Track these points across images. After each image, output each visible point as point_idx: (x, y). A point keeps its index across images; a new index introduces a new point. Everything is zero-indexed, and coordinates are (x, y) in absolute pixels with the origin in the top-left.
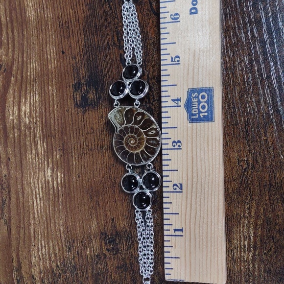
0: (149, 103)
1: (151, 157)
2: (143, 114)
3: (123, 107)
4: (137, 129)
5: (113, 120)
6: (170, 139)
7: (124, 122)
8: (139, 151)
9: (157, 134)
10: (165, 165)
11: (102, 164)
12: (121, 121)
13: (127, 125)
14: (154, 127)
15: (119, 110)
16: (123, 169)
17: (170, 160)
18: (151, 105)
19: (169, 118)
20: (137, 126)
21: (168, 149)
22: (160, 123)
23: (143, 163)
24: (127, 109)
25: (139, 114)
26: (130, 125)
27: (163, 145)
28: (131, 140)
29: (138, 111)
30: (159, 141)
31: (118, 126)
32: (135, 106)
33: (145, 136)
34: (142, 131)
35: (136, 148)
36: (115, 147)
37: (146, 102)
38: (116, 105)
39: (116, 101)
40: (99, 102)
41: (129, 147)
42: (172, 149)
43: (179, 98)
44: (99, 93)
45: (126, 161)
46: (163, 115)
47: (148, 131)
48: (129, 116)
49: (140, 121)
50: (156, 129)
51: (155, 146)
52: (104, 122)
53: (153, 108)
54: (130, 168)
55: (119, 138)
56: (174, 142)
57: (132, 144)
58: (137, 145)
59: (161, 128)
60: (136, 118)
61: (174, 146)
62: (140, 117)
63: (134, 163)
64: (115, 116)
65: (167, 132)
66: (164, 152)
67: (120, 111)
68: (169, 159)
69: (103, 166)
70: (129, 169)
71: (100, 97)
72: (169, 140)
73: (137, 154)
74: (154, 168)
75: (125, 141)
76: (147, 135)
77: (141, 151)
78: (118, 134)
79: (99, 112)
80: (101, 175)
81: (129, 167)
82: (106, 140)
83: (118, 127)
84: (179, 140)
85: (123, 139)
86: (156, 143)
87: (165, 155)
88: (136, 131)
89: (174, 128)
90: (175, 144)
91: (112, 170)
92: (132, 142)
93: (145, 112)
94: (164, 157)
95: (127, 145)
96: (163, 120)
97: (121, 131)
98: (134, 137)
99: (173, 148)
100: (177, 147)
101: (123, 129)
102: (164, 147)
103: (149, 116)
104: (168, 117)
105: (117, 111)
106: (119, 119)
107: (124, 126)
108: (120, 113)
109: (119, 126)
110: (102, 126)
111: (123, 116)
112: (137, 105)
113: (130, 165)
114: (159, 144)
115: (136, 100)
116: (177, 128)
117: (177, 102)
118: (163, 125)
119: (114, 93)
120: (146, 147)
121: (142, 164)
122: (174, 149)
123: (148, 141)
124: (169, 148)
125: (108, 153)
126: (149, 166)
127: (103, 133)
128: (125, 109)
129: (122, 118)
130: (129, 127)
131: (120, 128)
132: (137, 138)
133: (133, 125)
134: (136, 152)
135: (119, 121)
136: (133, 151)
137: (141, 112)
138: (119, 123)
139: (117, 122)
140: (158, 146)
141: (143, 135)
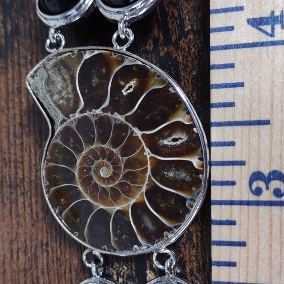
0: (167, 42)
1: (169, 230)
2: (142, 74)
3: (76, 50)
4: (121, 128)
5: (40, 96)
6: (242, 163)
7: (77, 101)
8: (126, 205)
9: (193, 145)
10: (219, 264)
11: (11, 242)
12: (68, 100)
13: (88, 113)
14: (181, 118)
15: (62, 61)
16: (75, 262)
17: (242, 244)
18: (172, 48)
19: (239, 89)
20: (120, 118)
21: (232, 203)
22: (204, 106)
23: (143, 248)
24: (87, 56)
25: (128, 73)
26: (99, 111)
27: (213, 188)
28: (99, 166)
29: (127, 63)
30: (198, 172)
31: (59, 116)
32: (116, 47)
33: (148, 153)
34: (138, 133)
35: (116, 196)
36: (48, 187)
37: (156, 41)
38: (52, 46)
39: (52, 31)
40: (13, 47)
41: (94, 190)
42: (248, 203)
43: (277, 13)
44: (12, 20)
45: (81, 236)
46: (216, 77)
47: (161, 135)
48: (95, 81)
49: (133, 97)
50: (188, 129)
51: (183, 190)
52: (25, 106)
53: (180, 59)
54: (97, 261)
55: (60, 157)
56: (257, 176)
57: (103, 180)
58: (120, 185)
59: (207, 125)
60: (117, 88)
61: (258, 192)
62: (133, 83)
63: (110, 248)
64: (49, 82)
65: (230, 139)
66: (216, 213)
67: (63, 65)
68: (235, 239)
69: (15, 247)
70: (93, 266)
71: (16, 31)
72: (237, 168)
73: (121, 213)
74: (181, 263)
75: (81, 170)
76: (155, 149)
77: (135, 206)
78: (56, 145)
79: (10, 76)
80: (8, 275)
81: (92, 258)
82: (26, 163)
83: (58, 122)
84: (275, 167)
85: (72, 162)
86: (188, 179)
87: (221, 223)
88: (120, 134)
89: (259, 123)
90: (262, 185)
91: (42, 261)
93: (149, 65)
94: (217, 233)
95: (87, 181)
96: (216, 96)
97: (67, 131)
98: (111, 157)
99: (253, 198)
100: (266, 196)
101: (74, 126)
102: (217, 193)
103: (163, 81)
104: (234, 85)
105: (56, 65)
106: (60, 92)
107: (77, 115)
108: (64, 71)
109: (61, 116)
110: (18, 120)
111: (73, 83)
112: (121, 42)
113: (97, 252)
114: (197, 183)
115: (121, 25)
116: (267, 122)
117: (268, 28)
118: (216, 115)
119: (49, 5)
120: (153, 193)
121: (137, 250)
122: (258, 203)
123: (158, 169)
124: (236, 198)
125: (31, 205)
126: (162, 258)
127: (18, 142)
128: (80, 56)
129: (70, 89)
130: (93, 120)
131: (65, 124)
132: (120, 158)
133: (109, 114)
134: (117, 208)
135: (62, 98)
136: (105, 204)
137: (137, 65)
138: (59, 106)
139: (55, 102)
140: (194, 189)
141: (143, 147)
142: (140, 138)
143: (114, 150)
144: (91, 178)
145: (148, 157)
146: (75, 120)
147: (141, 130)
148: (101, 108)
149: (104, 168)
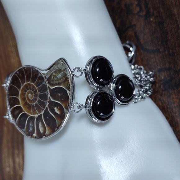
1: (15, 121)
4: (44, 105)
7: (52, 85)
8: (21, 104)
12: (53, 81)
13: (48, 90)
14: (47, 131)
20: (47, 105)
24: (68, 92)
26: (49, 95)
28: (32, 94)
29: (65, 110)
30: (32, 135)
33: (37, 116)
34: (43, 113)
35: (24, 99)
41: (24, 90)
48: (59, 95)
49: (54, 112)
50: (44, 134)
57: (28, 95)
58: (27, 102)
60: (57, 105)
75: (30, 85)
77: (21, 107)
85: (33, 81)
92: (30, 95)
95: (27, 87)
101: (44, 83)
106: (56, 77)
107: (48, 85)
108: (64, 79)
109: (47, 77)
121: (9, 107)
123: (32, 119)
128: (69, 88)
129: (57, 82)
130: (46, 93)
131: (45, 79)
132: (35, 104)
133: (48, 100)
134: (20, 100)
135: (54, 78)
136: (21, 95)
137: (64, 115)
138: (51, 76)
139: (52, 74)
140: (27, 133)
141: (38, 114)
142: (41, 113)
143: (37, 101)
144: (28, 90)
145: (35, 116)
146: (46, 84)
147: (44, 114)
148: (50, 97)
149: (31, 96)
